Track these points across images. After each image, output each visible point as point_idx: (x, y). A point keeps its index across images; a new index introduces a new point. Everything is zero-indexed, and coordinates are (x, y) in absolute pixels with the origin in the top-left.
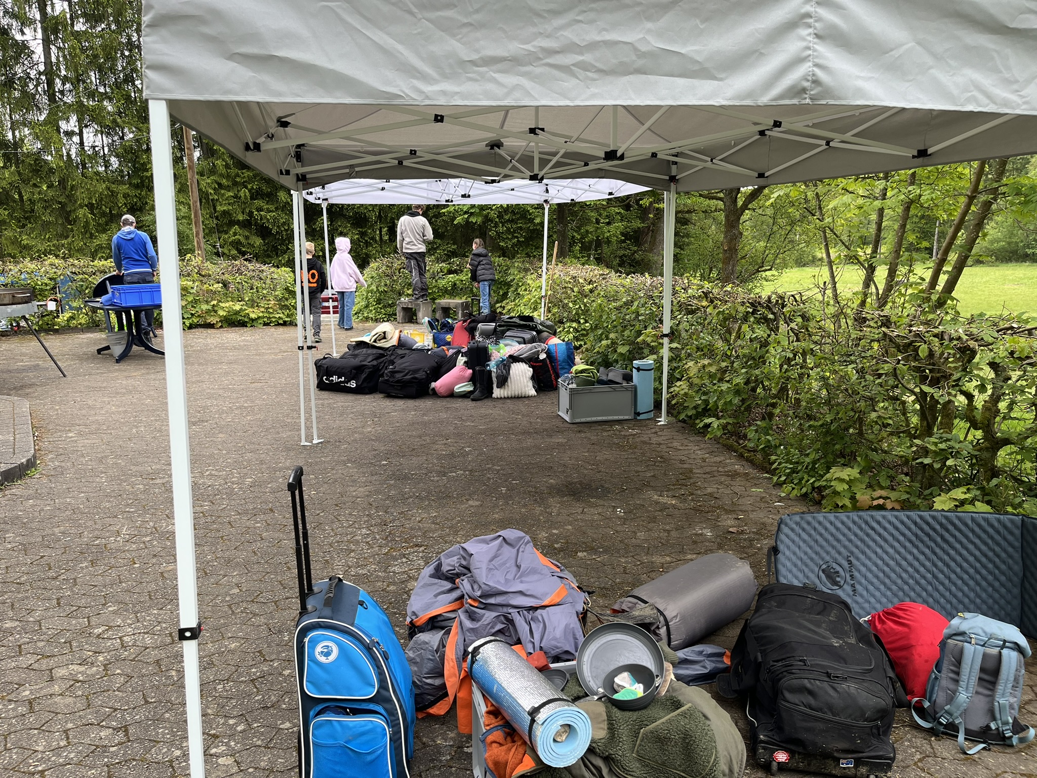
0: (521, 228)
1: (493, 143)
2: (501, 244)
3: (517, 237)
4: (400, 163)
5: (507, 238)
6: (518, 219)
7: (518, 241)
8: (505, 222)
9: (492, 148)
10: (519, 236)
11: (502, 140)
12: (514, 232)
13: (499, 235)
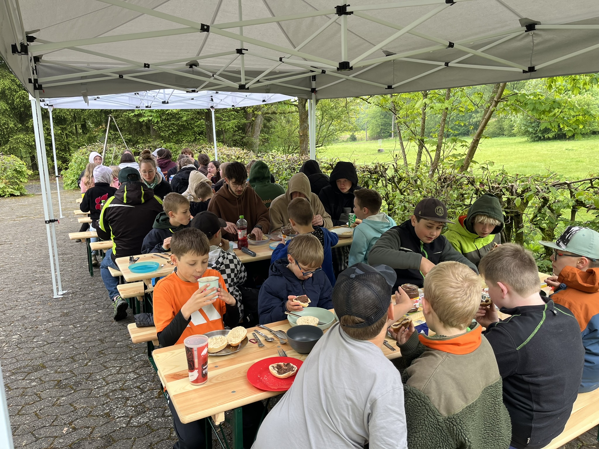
0: (173, 124)
1: (192, 63)
2: (162, 134)
3: (171, 129)
4: (121, 76)
5: (165, 130)
6: (171, 118)
7: (172, 132)
8: (163, 120)
9: (191, 66)
10: (173, 129)
11: (199, 61)
12: (169, 126)
13: (159, 129)
